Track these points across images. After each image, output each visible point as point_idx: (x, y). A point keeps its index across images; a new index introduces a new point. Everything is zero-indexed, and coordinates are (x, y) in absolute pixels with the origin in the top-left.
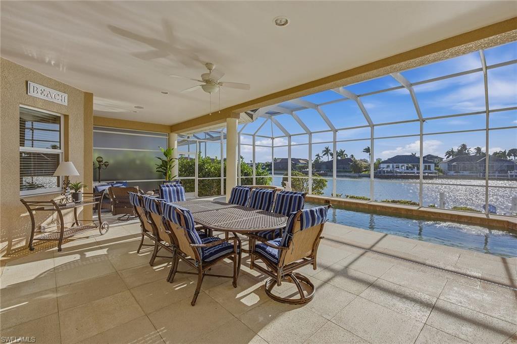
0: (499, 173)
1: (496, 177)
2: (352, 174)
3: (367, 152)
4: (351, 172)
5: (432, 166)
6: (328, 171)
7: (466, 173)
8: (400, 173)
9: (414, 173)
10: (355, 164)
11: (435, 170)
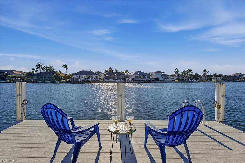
0: (122, 80)
1: (121, 81)
2: (55, 81)
3: (65, 67)
4: (54, 80)
5: (98, 76)
6: (38, 80)
7: (111, 80)
8: (83, 80)
9: (89, 80)
10: (57, 75)
11: (99, 78)
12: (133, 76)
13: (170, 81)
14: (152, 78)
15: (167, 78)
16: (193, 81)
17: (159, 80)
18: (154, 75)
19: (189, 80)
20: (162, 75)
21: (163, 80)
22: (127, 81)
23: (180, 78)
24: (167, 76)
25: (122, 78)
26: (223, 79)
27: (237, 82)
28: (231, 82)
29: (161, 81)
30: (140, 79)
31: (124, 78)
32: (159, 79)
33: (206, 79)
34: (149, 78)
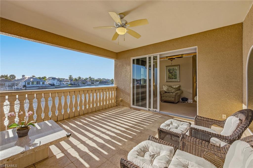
12: (25, 82)
13: (64, 86)
14: (47, 83)
15: (62, 83)
16: (82, 85)
17: (55, 86)
18: (49, 81)
19: (79, 84)
20: (57, 81)
21: (59, 86)
22: (17, 88)
23: (73, 84)
24: (62, 82)
25: (8, 85)
26: (100, 83)
27: (106, 84)
28: (104, 84)
29: (56, 87)
30: (33, 86)
31: (10, 85)
32: (54, 84)
33: (91, 83)
34: (43, 83)
